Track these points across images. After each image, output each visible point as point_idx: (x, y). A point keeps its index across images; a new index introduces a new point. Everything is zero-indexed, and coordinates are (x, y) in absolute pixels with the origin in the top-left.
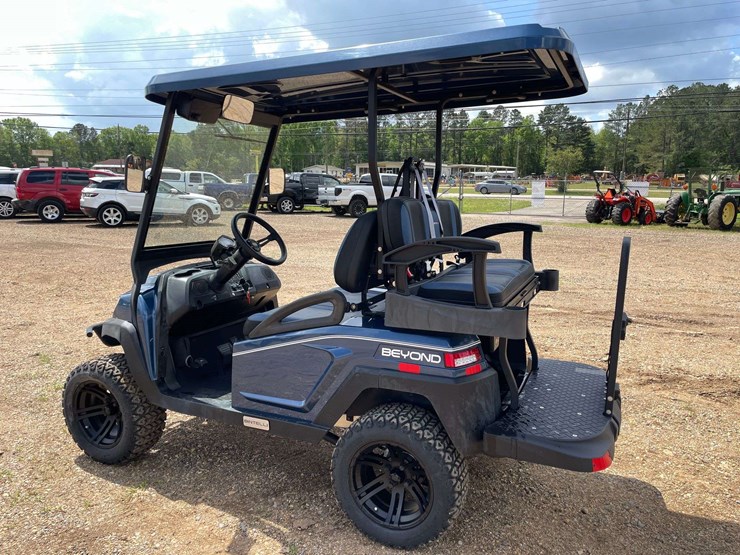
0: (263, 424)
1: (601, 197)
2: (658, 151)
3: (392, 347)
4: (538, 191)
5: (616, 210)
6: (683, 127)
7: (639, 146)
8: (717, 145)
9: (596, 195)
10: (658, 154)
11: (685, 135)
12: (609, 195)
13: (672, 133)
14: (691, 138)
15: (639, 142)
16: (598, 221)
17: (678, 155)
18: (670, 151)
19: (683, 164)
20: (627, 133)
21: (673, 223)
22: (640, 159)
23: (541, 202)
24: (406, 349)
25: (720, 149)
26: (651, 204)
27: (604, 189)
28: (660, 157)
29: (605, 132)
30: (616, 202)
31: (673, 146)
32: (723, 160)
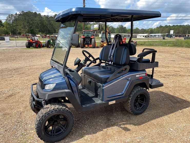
0: (114, 102)
1: (29, 41)
2: (23, 28)
3: (138, 75)
4: (7, 40)
5: (34, 44)
6: (28, 22)
7: (17, 27)
8: (37, 27)
9: (28, 40)
10: (23, 29)
11: (29, 24)
12: (31, 40)
13: (26, 24)
14: (31, 25)
15: (17, 25)
16: (29, 47)
17: (29, 30)
18: (26, 29)
19: (30, 32)
20: (13, 23)
21: (48, 47)
22: (18, 30)
23: (9, 43)
24: (140, 74)
25: (38, 28)
26: (41, 42)
27: (29, 39)
28: (24, 30)
29: (6, 22)
30: (34, 42)
31: (27, 27)
32: (39, 31)
